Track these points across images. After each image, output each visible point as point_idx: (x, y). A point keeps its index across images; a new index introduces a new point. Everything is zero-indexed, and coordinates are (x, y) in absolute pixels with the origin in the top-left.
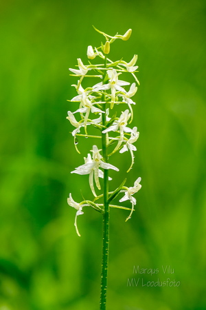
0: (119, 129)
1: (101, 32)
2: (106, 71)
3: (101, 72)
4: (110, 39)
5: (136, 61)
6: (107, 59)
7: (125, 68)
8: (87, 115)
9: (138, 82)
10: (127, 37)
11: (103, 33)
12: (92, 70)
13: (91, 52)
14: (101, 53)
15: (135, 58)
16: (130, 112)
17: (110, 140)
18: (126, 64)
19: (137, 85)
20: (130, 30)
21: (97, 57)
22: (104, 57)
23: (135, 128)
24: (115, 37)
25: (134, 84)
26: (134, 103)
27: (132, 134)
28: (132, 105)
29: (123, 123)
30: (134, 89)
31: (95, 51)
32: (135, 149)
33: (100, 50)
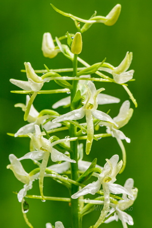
0: (101, 188)
1: (66, 14)
2: (76, 82)
3: (68, 84)
4: (82, 24)
5: (129, 63)
6: (79, 59)
7: (111, 76)
8: (45, 162)
9: (134, 101)
10: (113, 20)
11: (70, 15)
12: (52, 81)
13: (49, 45)
14: (66, 47)
15: (128, 58)
16: (121, 158)
17: (85, 204)
18: (111, 69)
19: (132, 105)
20: (118, 6)
21: (61, 55)
22: (71, 56)
23: (130, 182)
24: (91, 21)
25: (126, 104)
26: (128, 140)
27: (124, 196)
28: (124, 141)
29: (109, 179)
30: (126, 113)
31: (56, 44)
32: (131, 223)
33: (64, 42)
